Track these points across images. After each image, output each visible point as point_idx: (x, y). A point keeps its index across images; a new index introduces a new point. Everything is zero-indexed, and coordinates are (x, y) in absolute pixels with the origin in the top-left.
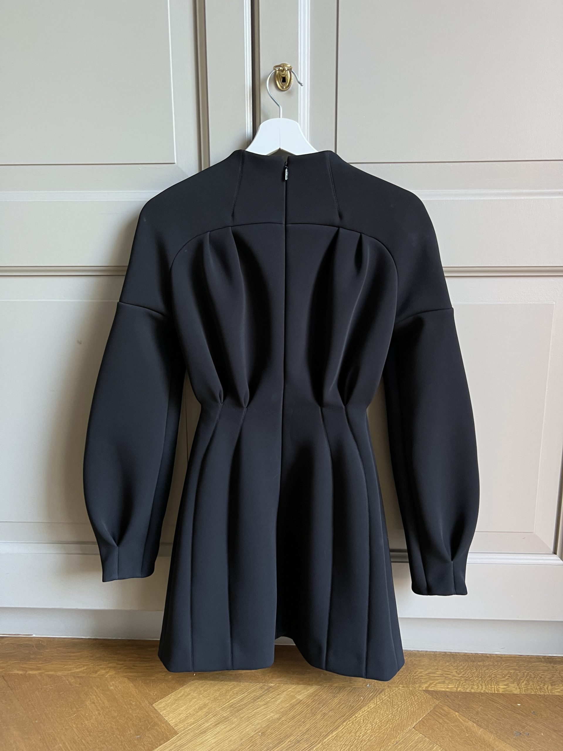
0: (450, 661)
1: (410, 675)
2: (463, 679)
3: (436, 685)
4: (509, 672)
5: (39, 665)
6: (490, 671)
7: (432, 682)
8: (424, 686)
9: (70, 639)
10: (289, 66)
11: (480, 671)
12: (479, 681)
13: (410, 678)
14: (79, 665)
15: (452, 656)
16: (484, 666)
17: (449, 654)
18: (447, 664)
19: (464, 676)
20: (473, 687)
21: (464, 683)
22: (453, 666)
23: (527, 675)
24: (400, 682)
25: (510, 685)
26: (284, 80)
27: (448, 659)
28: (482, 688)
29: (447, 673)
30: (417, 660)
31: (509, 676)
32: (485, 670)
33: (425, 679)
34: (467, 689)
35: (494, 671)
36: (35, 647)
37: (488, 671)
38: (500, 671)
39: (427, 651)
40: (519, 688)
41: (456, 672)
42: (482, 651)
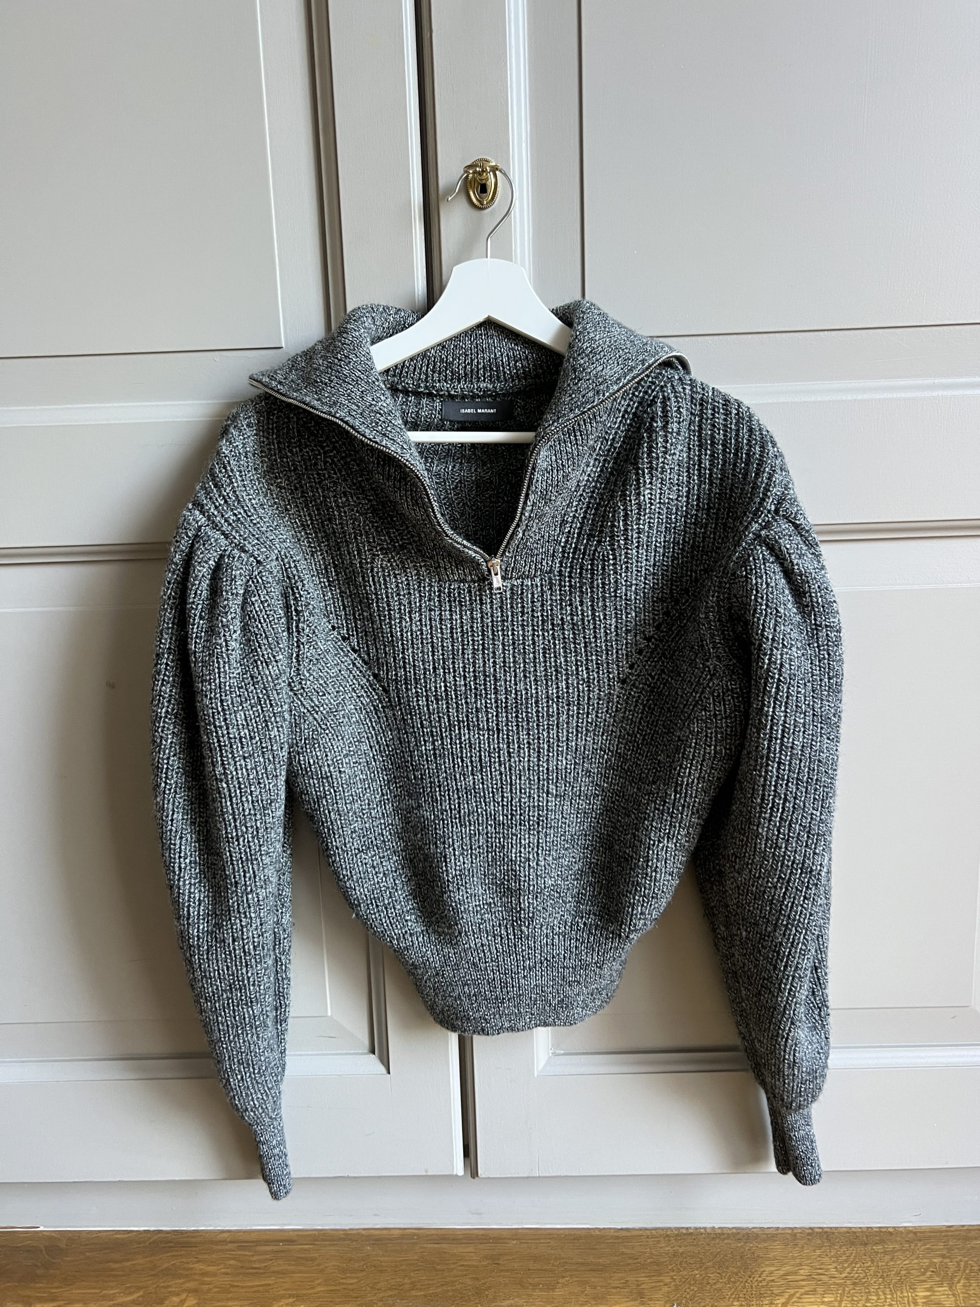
0: (821, 1247)
1: (751, 1279)
2: (848, 1282)
3: (801, 1298)
4: (932, 1264)
5: (53, 1291)
6: (898, 1263)
7: (792, 1291)
8: (778, 1301)
9: (111, 1233)
10: (493, 164)
11: (880, 1264)
12: (880, 1284)
13: (752, 1287)
14: (129, 1287)
15: (825, 1236)
16: (885, 1253)
17: (821, 1230)
18: (818, 1252)
19: (852, 1275)
20: (870, 1297)
21: (852, 1292)
22: (830, 1256)
23: (964, 1267)
24: (733, 1296)
25: (936, 1289)
26: (484, 189)
27: (819, 1242)
28: (886, 1298)
29: (820, 1271)
30: (761, 1248)
31: (933, 1272)
32: (888, 1262)
33: (780, 1286)
34: (858, 1301)
35: (906, 1262)
36: (44, 1252)
37: (893, 1263)
38: (916, 1261)
39: (778, 1228)
40: (954, 1295)
41: (836, 1268)
42: (879, 1223)
